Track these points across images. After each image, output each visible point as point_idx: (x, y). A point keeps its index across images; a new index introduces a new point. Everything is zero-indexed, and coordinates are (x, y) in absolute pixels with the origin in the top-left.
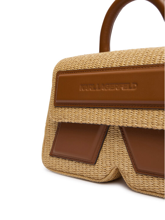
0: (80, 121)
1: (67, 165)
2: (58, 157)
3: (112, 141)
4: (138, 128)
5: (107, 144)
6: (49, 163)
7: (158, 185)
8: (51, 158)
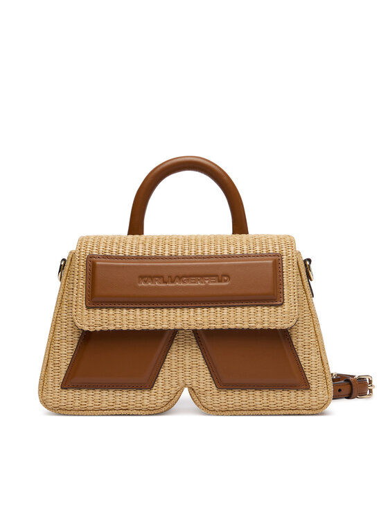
0: (138, 327)
1: (97, 397)
2: (79, 387)
3: (181, 351)
4: (230, 330)
5: (172, 356)
6: (58, 400)
7: (247, 400)
8: (64, 392)
